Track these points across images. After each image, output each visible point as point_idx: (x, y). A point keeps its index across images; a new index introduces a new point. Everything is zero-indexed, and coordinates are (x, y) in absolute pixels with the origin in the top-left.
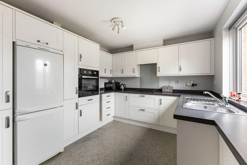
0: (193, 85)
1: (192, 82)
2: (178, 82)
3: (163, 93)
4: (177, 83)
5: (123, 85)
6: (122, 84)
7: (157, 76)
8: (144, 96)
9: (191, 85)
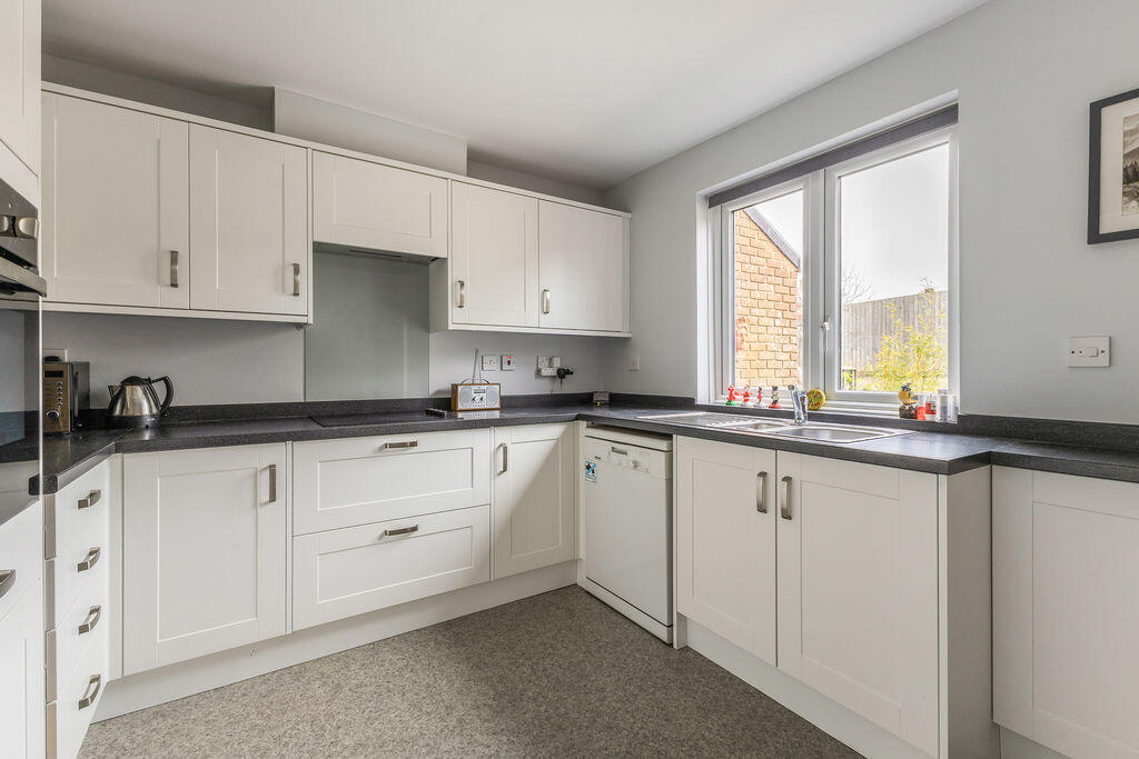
0: (563, 374)
1: (557, 363)
2: (509, 362)
3: (460, 415)
4: (505, 366)
5: (147, 383)
6: (133, 381)
7: (451, 327)
8: (414, 444)
9: (554, 372)
